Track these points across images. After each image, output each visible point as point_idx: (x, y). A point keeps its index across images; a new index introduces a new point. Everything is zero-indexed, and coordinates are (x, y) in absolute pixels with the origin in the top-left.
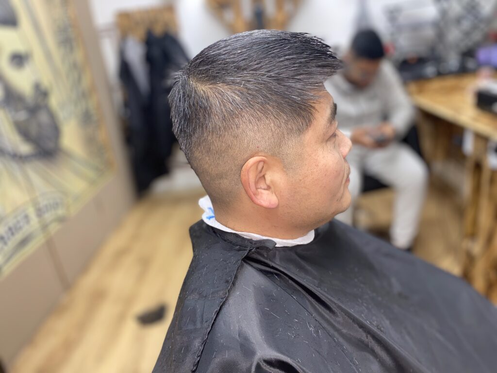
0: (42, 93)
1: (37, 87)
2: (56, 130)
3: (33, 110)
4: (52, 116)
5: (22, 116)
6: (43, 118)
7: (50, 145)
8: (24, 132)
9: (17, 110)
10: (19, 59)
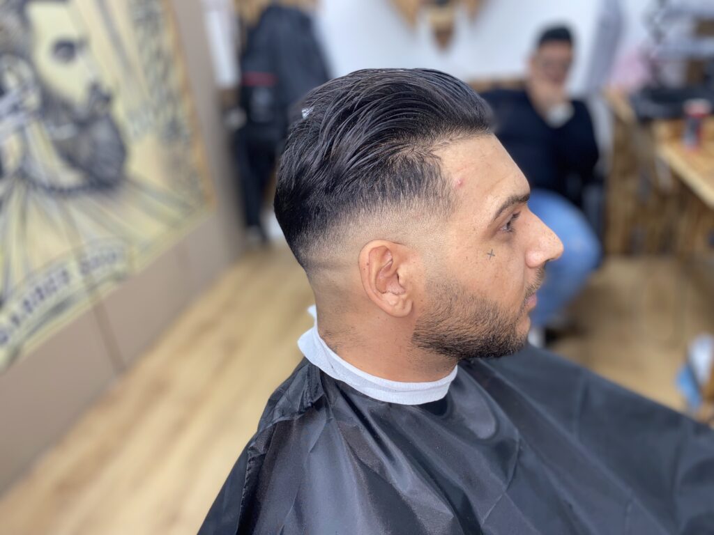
1: (94, 88)
5: (66, 132)
10: (67, 49)
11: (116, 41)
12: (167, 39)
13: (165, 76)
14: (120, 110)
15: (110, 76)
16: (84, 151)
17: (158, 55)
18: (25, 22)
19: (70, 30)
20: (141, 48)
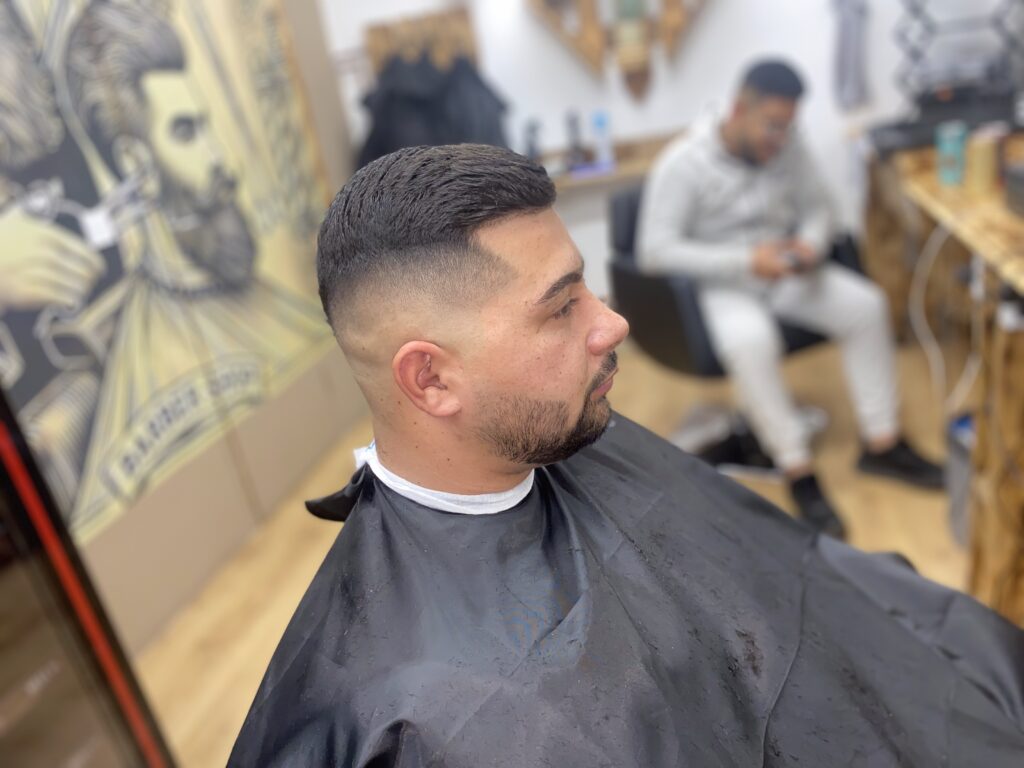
0: (225, 182)
1: (217, 171)
2: (249, 247)
3: (208, 213)
4: (243, 221)
5: (189, 223)
6: (227, 225)
7: (238, 272)
8: (192, 252)
9: (180, 215)
10: (186, 127)
11: (238, 116)
12: (296, 112)
13: (294, 156)
14: (246, 197)
15: (234, 158)
16: (209, 247)
17: (286, 130)
18: (142, 98)
19: (188, 106)
20: (266, 122)
